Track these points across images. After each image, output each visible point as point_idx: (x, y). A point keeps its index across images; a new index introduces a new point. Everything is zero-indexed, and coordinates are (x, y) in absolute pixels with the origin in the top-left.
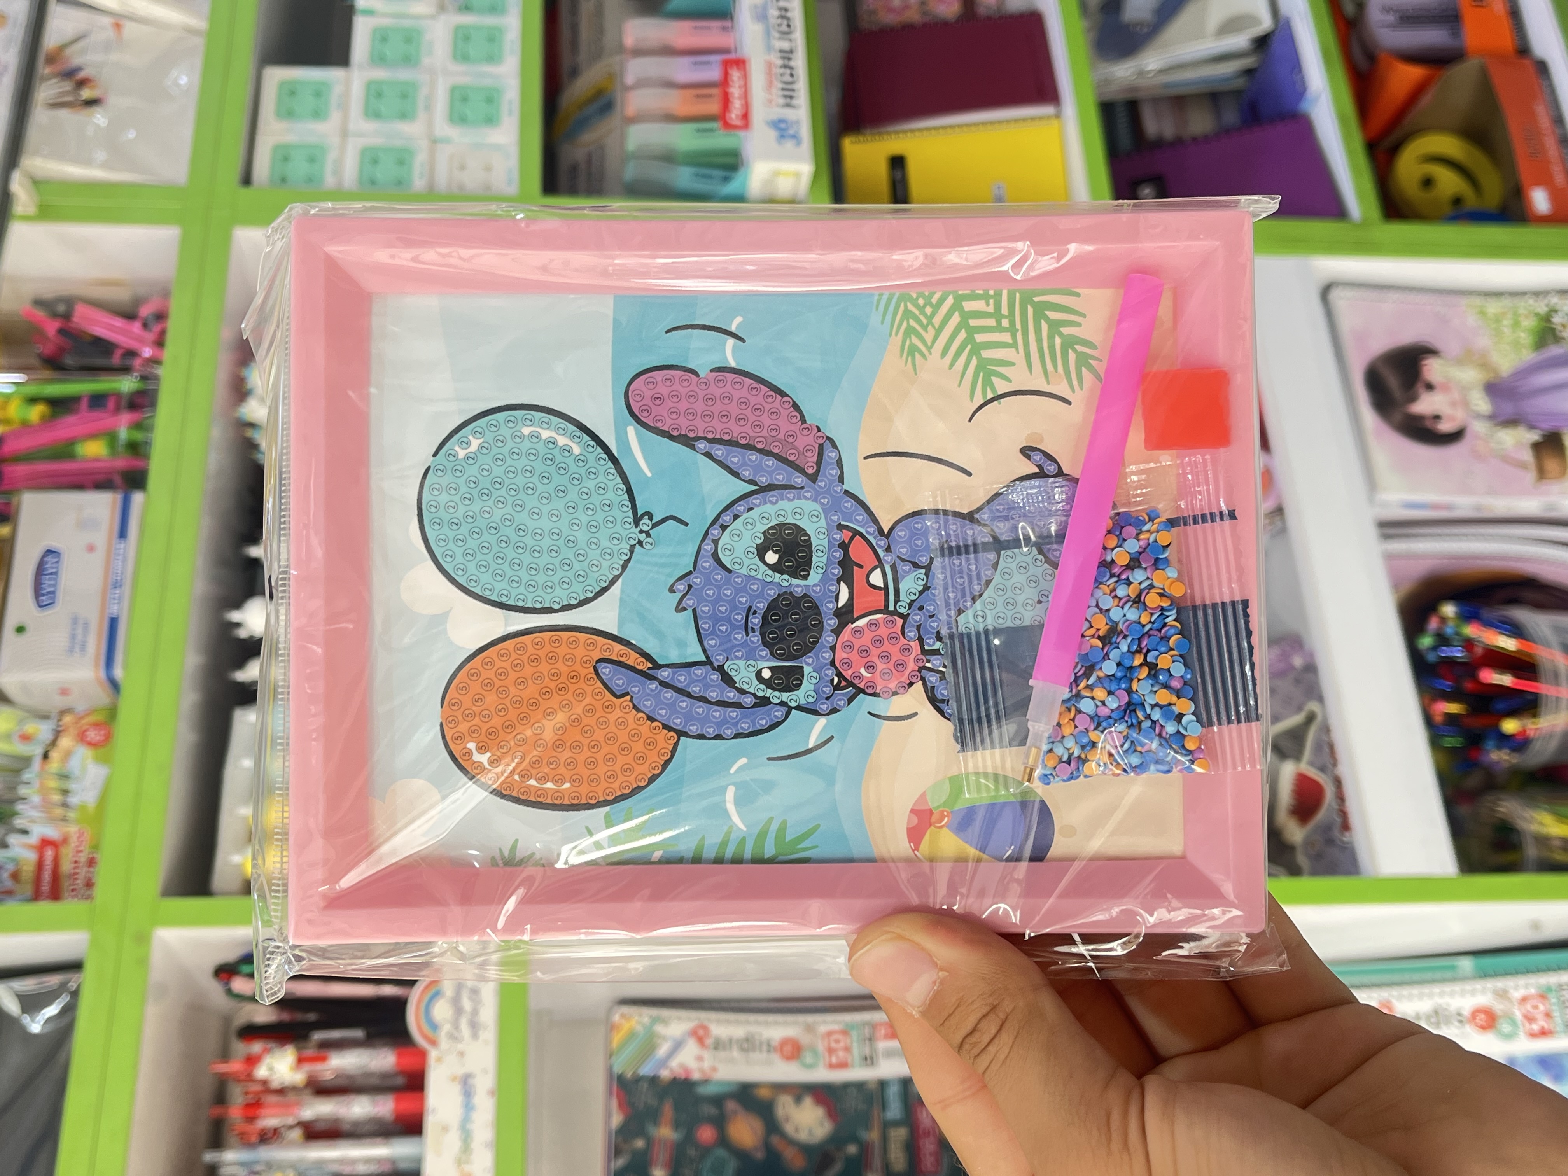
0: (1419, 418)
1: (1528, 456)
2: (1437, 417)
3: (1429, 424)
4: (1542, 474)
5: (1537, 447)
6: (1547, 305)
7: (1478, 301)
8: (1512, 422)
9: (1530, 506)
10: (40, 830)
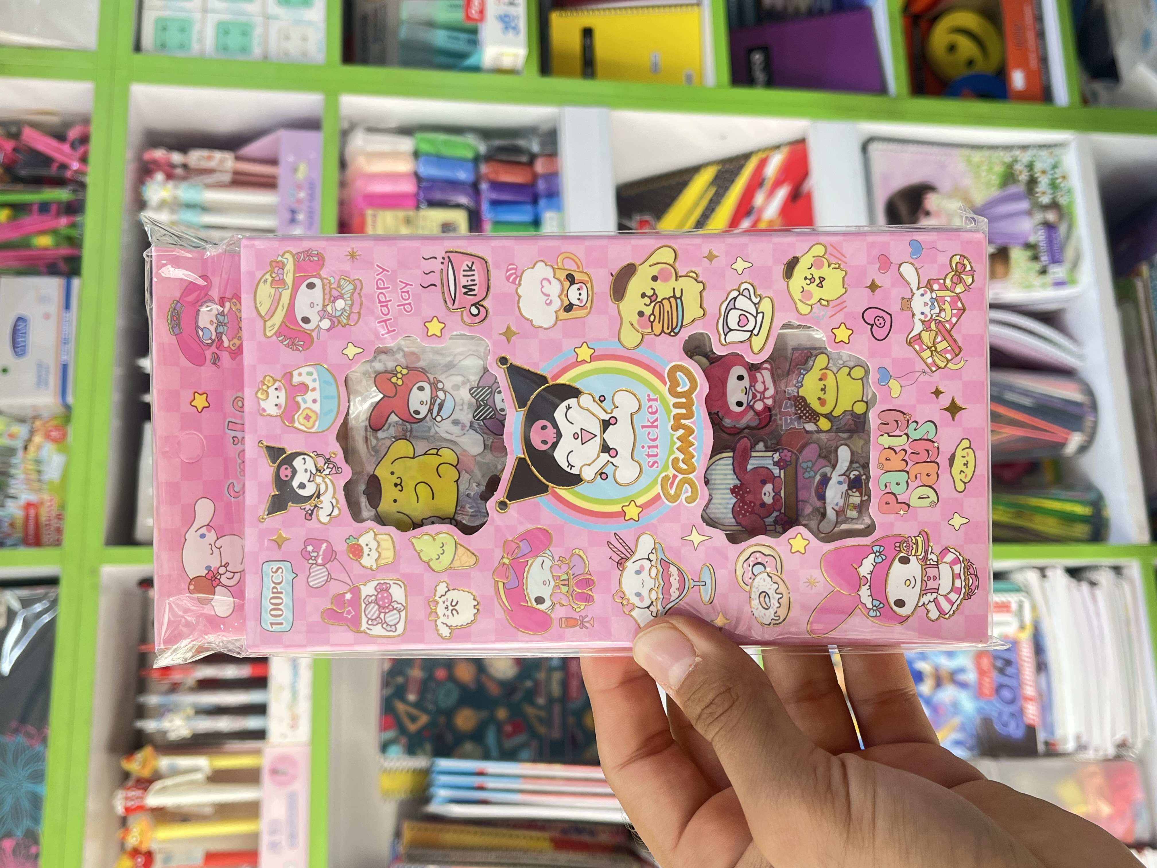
6: (1012, 157)
7: (966, 152)
10: (26, 496)
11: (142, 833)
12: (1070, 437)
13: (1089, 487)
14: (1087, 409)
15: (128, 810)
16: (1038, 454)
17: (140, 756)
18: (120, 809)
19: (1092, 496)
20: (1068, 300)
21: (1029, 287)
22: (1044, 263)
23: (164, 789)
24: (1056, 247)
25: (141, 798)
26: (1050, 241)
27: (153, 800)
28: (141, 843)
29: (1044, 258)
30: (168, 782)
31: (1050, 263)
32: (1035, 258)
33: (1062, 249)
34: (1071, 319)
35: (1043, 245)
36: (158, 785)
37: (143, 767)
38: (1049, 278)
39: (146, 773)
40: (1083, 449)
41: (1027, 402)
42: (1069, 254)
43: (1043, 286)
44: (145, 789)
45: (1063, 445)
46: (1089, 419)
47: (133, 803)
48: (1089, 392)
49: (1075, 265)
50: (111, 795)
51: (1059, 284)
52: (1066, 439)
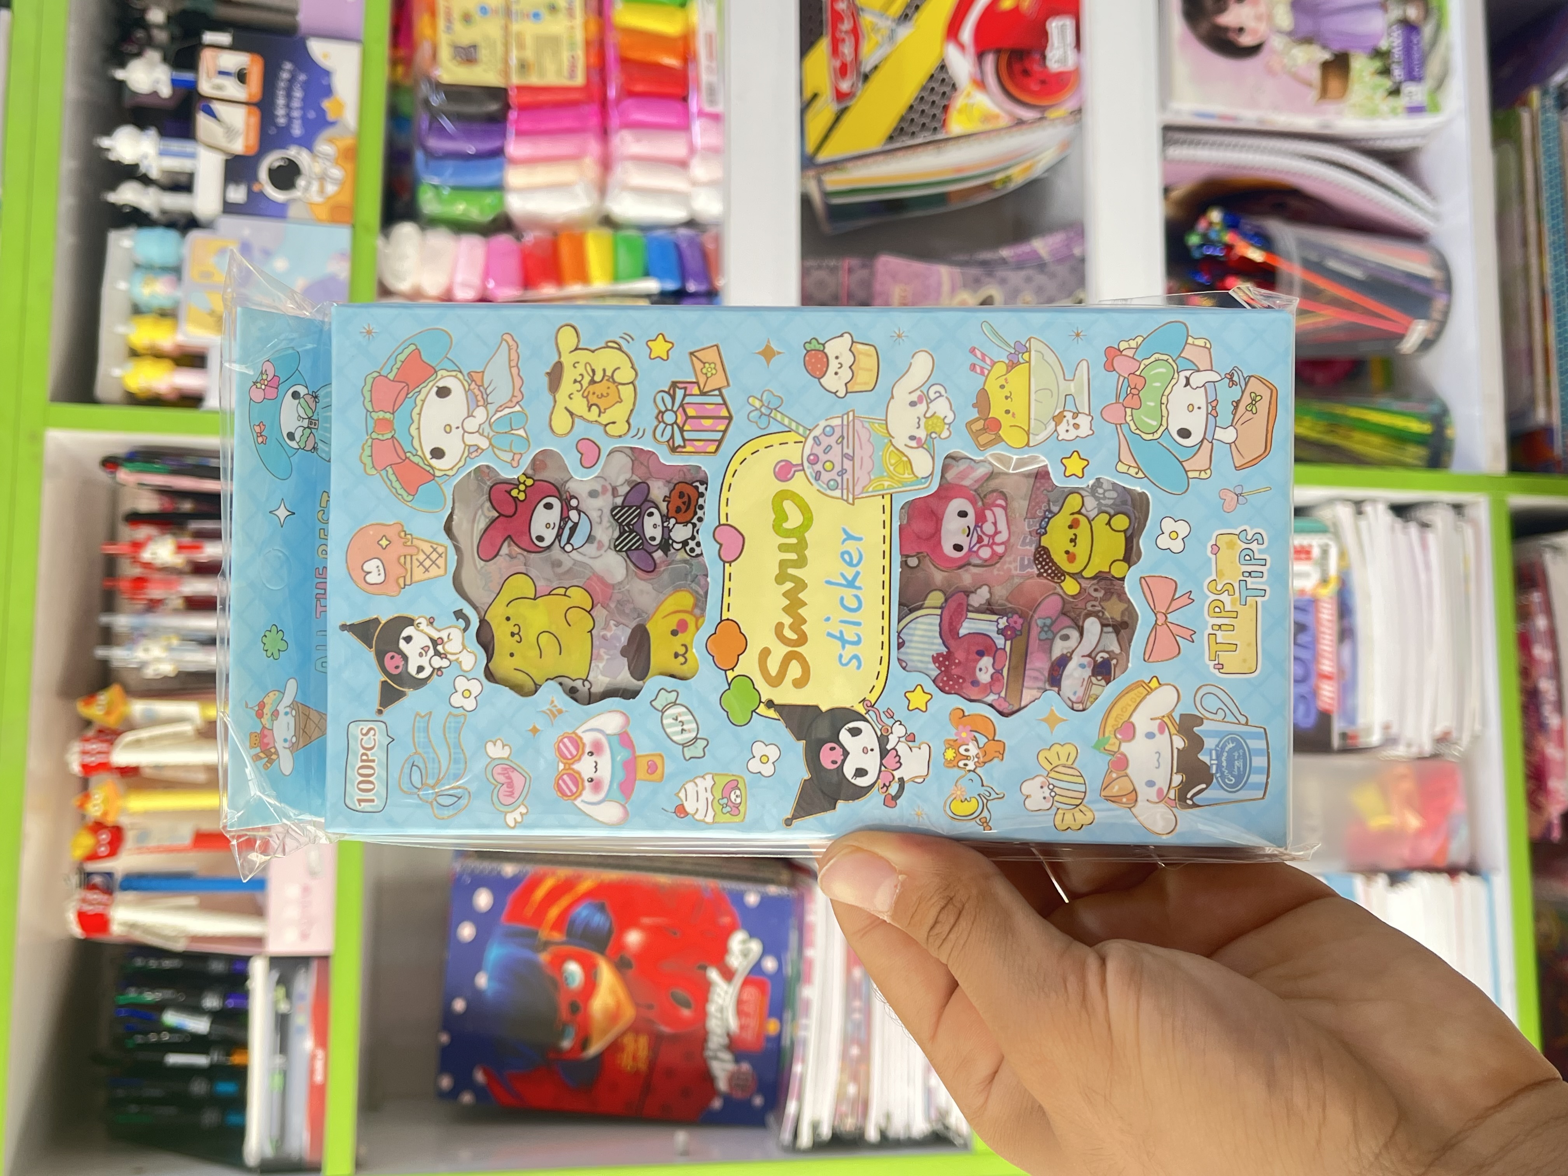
0: (1225, 29)
1: (1315, 75)
2: (1241, 30)
3: (1232, 36)
4: (1324, 92)
5: (1326, 66)
8: (1307, 40)
9: (1307, 123)
11: (106, 801)
12: (1412, 327)
13: (1430, 397)
14: (1438, 286)
15: (86, 767)
16: (1365, 349)
17: (103, 698)
18: (76, 767)
19: (1434, 409)
20: (1424, 135)
21: (1373, 113)
22: (1398, 79)
23: (138, 743)
24: (1416, 56)
25: (107, 753)
26: (1408, 48)
27: (121, 757)
28: (105, 814)
29: (1398, 72)
30: (144, 734)
31: (1405, 81)
32: (1386, 72)
33: (1423, 61)
34: (1426, 163)
35: (1397, 54)
36: (129, 737)
37: (108, 713)
38: (1402, 101)
39: (111, 722)
40: (1427, 344)
41: (1356, 273)
42: (1433, 67)
43: (1394, 112)
44: (111, 742)
45: (1400, 337)
46: (1439, 303)
47: (93, 759)
48: (1444, 266)
49: (1441, 83)
50: (64, 749)
51: (1415, 110)
52: (1407, 329)
